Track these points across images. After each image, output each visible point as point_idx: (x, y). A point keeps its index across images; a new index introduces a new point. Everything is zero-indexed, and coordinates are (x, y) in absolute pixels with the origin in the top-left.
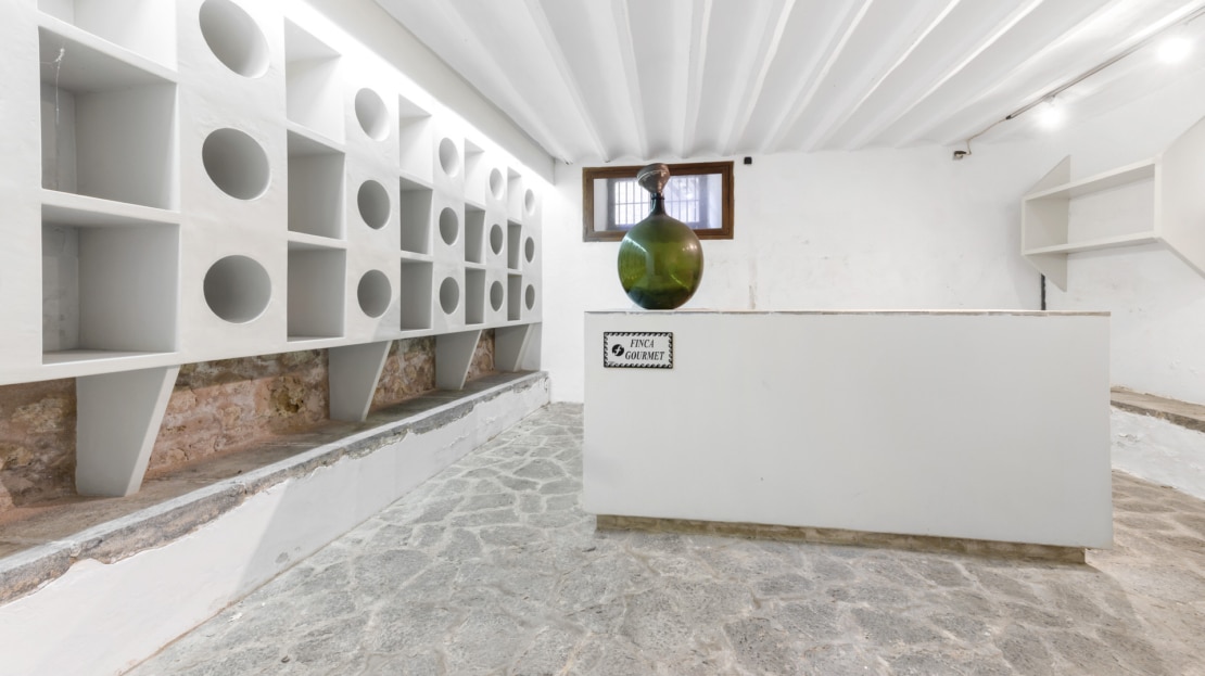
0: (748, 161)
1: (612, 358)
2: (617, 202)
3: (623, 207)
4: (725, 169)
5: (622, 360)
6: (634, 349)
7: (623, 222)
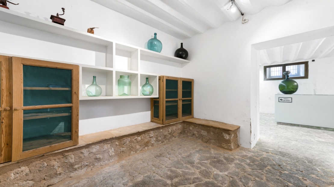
0: (313, 61)
1: (280, 101)
2: (271, 71)
3: (273, 72)
4: (306, 64)
5: (282, 101)
6: (284, 100)
7: (273, 75)
